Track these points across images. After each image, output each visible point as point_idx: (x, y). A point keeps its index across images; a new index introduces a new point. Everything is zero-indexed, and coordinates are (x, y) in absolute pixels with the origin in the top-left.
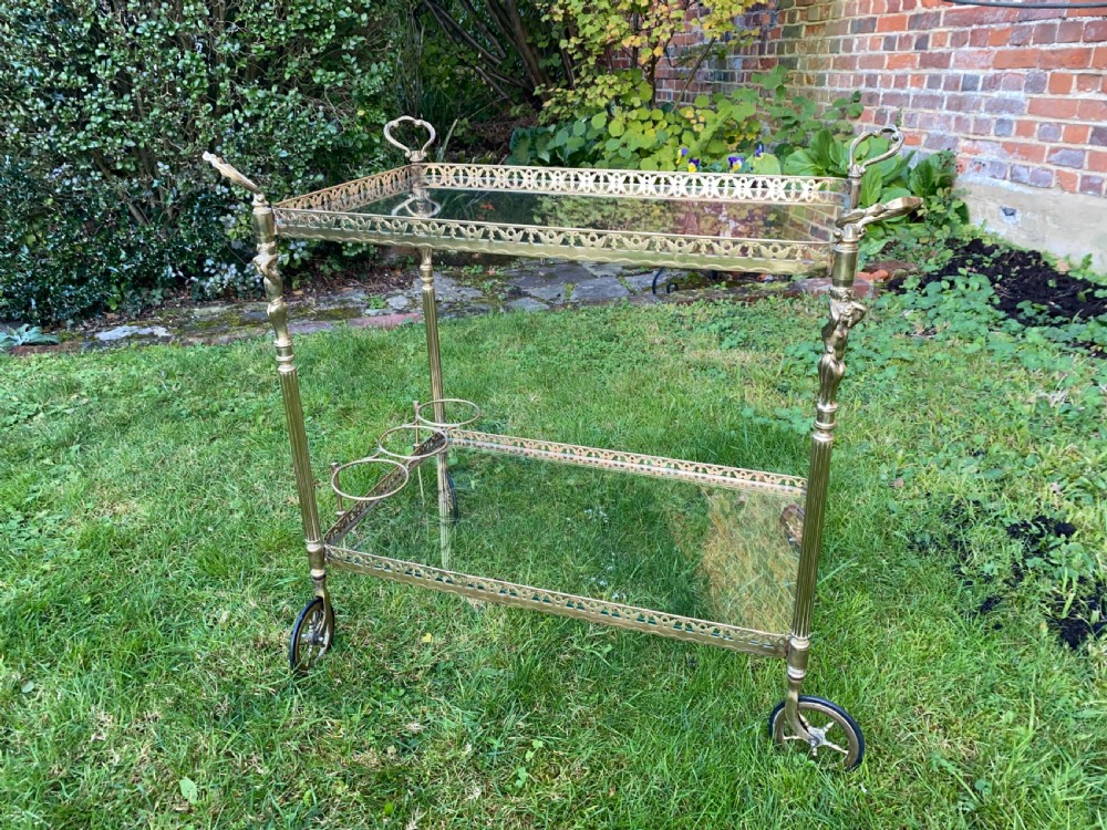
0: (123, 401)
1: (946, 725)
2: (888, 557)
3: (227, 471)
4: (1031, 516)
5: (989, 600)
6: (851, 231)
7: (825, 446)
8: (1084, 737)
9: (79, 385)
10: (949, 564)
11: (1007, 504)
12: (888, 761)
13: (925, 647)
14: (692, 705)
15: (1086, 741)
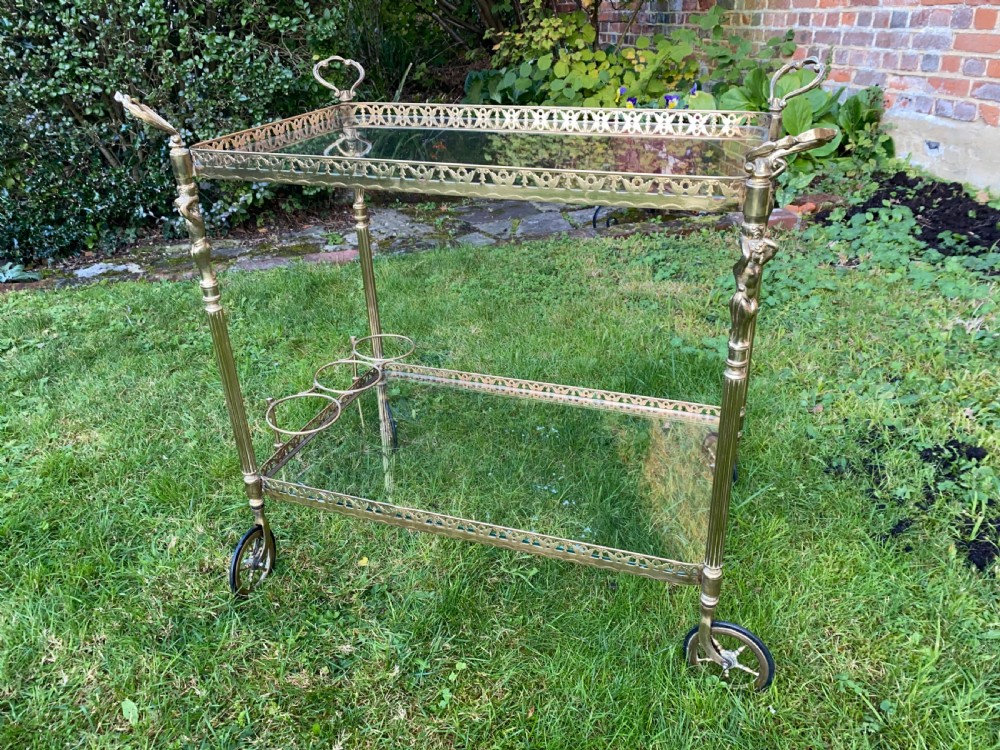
0: (91, 335)
1: (854, 646)
2: (804, 482)
3: (185, 401)
4: (944, 440)
5: (901, 523)
6: (763, 165)
7: (736, 383)
8: (988, 658)
9: (51, 320)
10: (863, 488)
11: (921, 429)
12: (797, 681)
13: (837, 569)
14: (611, 627)
15: (990, 662)
